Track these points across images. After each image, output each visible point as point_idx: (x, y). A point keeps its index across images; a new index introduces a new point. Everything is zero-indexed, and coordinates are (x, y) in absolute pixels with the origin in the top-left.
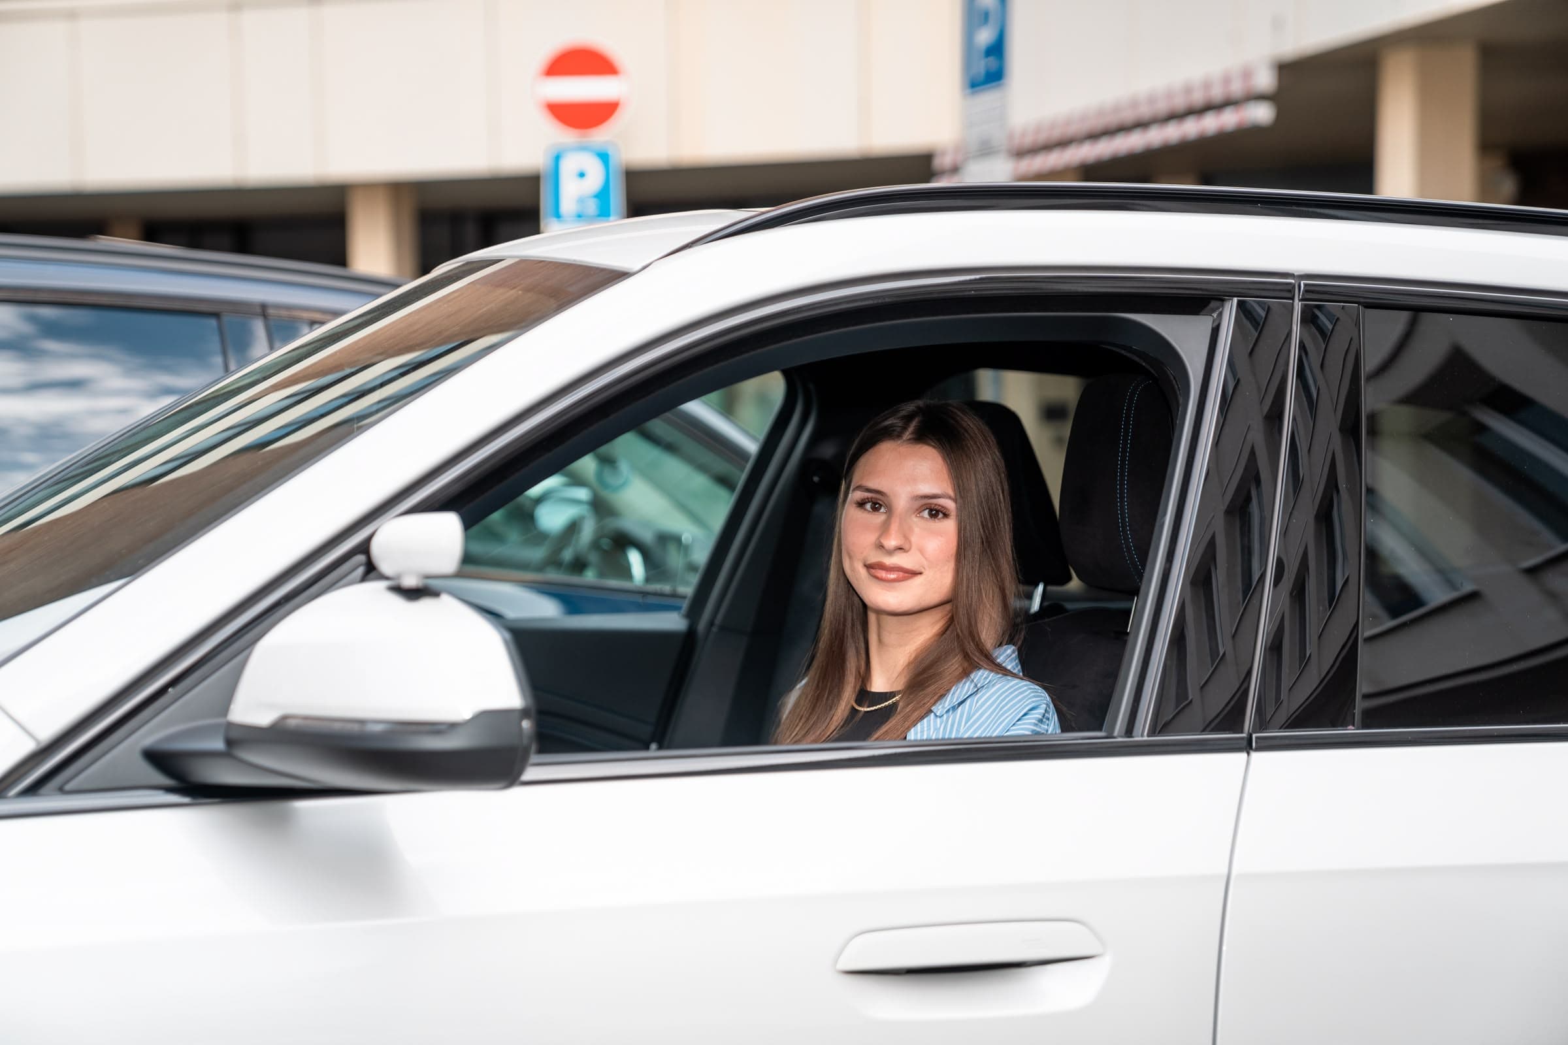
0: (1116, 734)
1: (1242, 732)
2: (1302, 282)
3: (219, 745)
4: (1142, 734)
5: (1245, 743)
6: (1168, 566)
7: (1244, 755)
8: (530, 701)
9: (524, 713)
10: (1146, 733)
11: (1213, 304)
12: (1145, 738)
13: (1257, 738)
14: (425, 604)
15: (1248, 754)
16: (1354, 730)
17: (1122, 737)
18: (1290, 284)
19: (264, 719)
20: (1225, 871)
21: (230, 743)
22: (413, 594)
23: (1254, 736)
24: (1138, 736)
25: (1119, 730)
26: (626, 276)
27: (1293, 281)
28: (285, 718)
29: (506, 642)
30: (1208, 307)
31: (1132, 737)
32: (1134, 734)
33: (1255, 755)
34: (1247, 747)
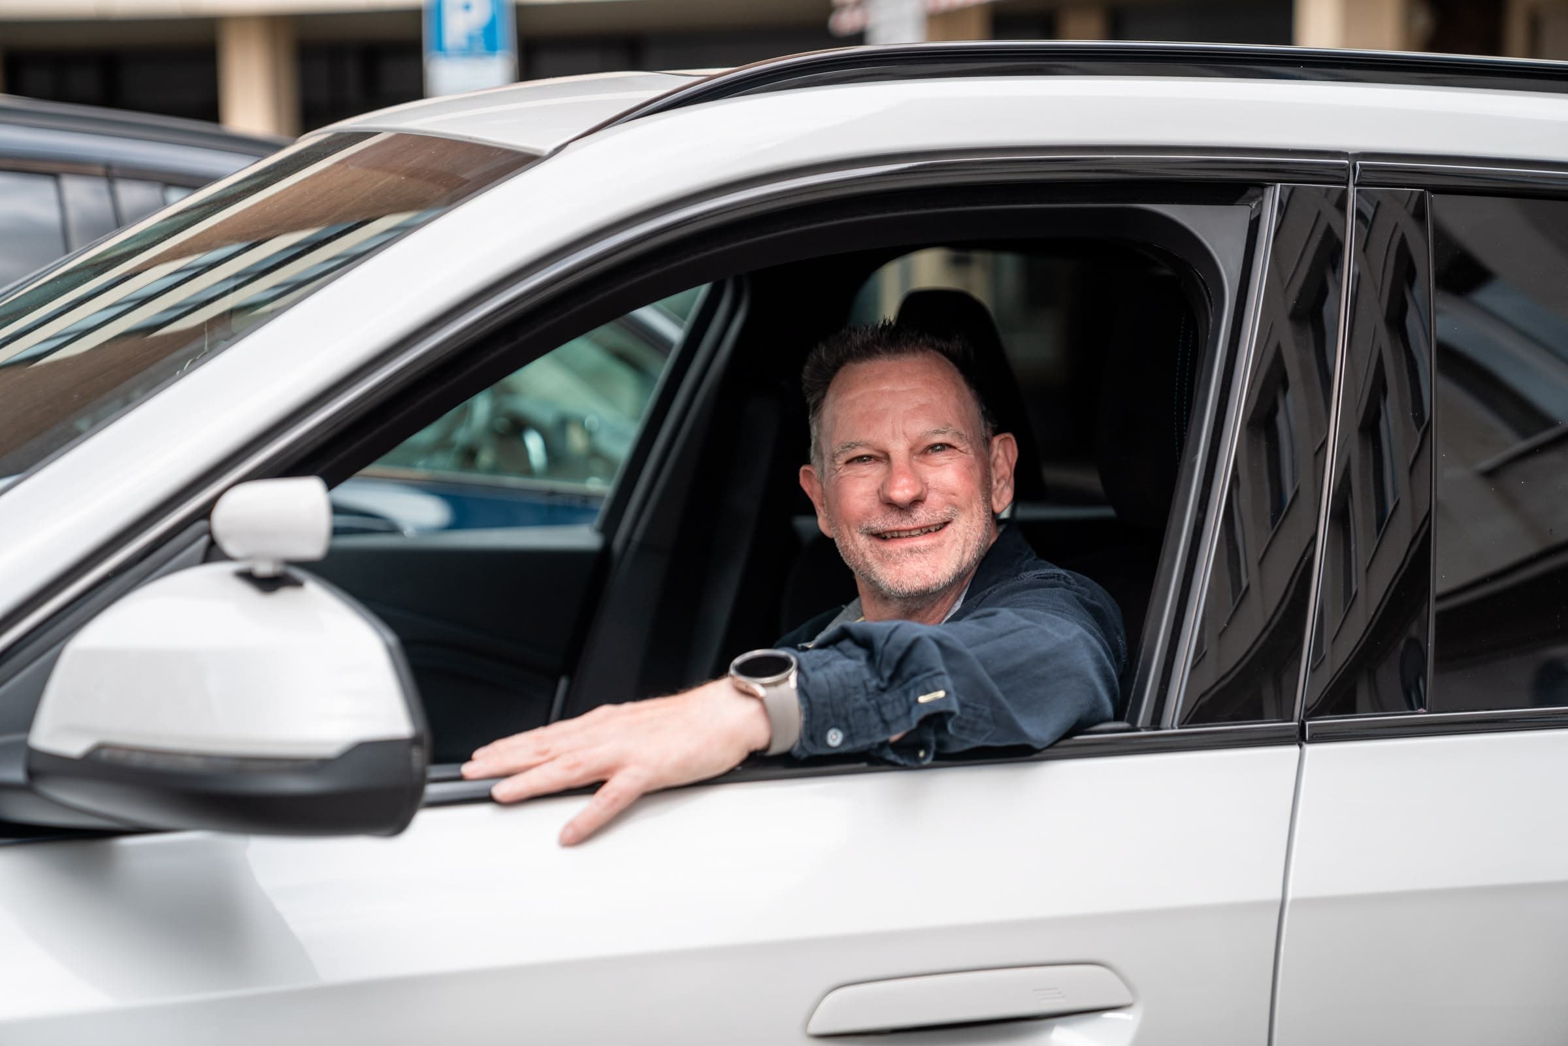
0: (1139, 725)
1: (1292, 721)
2: (1358, 163)
3: (17, 774)
4: (1171, 725)
5: (1296, 732)
6: (1200, 516)
7: (1295, 749)
8: (422, 726)
9: (415, 741)
10: (1175, 724)
11: (1251, 192)
12: (1177, 731)
13: (1309, 725)
14: (285, 596)
15: (1301, 746)
16: (1425, 713)
17: (1147, 729)
18: (1344, 165)
19: (75, 747)
20: (1279, 896)
21: (32, 774)
22: (269, 584)
23: (1307, 723)
24: (1167, 729)
25: (1143, 721)
26: (537, 161)
27: (1347, 162)
28: (100, 747)
29: (389, 649)
30: (1245, 196)
31: (1159, 729)
32: (1162, 726)
33: (1309, 749)
34: (1299, 738)
